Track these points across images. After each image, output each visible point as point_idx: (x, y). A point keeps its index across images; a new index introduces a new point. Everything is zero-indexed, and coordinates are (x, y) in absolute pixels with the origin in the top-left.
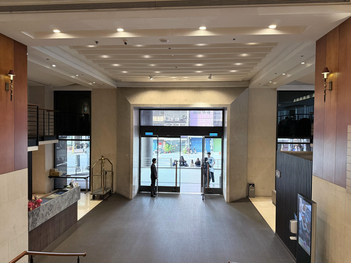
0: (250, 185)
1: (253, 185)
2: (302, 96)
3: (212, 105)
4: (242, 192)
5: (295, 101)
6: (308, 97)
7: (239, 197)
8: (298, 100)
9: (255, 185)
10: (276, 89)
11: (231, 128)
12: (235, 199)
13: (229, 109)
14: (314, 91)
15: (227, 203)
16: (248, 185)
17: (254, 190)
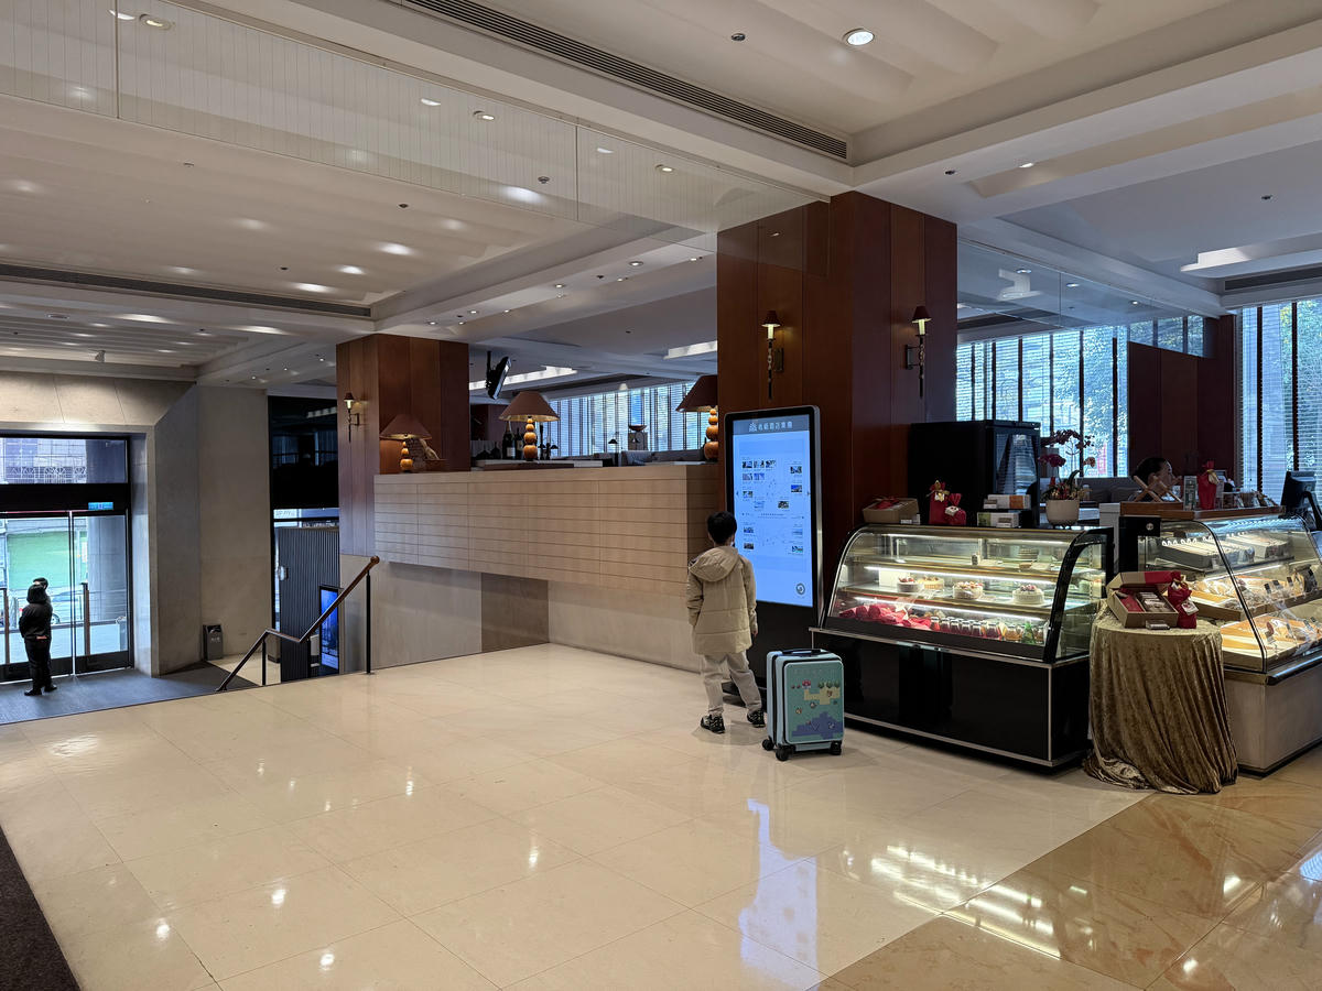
0: (210, 628)
1: (218, 628)
2: (321, 409)
3: (101, 426)
4: (190, 649)
5: (310, 415)
6: (326, 412)
7: (182, 662)
8: (318, 414)
9: (222, 627)
10: (264, 391)
11: (158, 485)
12: (172, 666)
13: (151, 438)
14: (335, 401)
15: (154, 676)
16: (204, 629)
17: (221, 639)
